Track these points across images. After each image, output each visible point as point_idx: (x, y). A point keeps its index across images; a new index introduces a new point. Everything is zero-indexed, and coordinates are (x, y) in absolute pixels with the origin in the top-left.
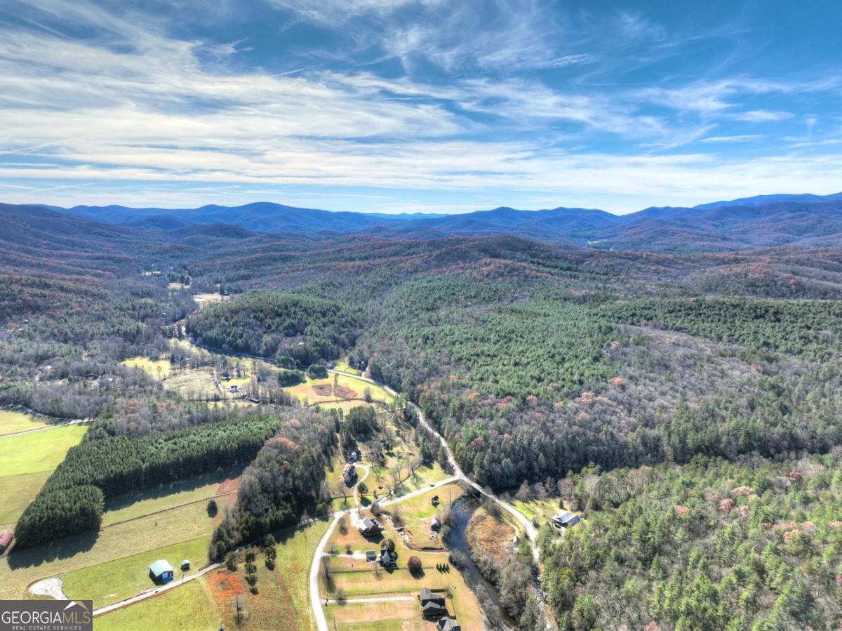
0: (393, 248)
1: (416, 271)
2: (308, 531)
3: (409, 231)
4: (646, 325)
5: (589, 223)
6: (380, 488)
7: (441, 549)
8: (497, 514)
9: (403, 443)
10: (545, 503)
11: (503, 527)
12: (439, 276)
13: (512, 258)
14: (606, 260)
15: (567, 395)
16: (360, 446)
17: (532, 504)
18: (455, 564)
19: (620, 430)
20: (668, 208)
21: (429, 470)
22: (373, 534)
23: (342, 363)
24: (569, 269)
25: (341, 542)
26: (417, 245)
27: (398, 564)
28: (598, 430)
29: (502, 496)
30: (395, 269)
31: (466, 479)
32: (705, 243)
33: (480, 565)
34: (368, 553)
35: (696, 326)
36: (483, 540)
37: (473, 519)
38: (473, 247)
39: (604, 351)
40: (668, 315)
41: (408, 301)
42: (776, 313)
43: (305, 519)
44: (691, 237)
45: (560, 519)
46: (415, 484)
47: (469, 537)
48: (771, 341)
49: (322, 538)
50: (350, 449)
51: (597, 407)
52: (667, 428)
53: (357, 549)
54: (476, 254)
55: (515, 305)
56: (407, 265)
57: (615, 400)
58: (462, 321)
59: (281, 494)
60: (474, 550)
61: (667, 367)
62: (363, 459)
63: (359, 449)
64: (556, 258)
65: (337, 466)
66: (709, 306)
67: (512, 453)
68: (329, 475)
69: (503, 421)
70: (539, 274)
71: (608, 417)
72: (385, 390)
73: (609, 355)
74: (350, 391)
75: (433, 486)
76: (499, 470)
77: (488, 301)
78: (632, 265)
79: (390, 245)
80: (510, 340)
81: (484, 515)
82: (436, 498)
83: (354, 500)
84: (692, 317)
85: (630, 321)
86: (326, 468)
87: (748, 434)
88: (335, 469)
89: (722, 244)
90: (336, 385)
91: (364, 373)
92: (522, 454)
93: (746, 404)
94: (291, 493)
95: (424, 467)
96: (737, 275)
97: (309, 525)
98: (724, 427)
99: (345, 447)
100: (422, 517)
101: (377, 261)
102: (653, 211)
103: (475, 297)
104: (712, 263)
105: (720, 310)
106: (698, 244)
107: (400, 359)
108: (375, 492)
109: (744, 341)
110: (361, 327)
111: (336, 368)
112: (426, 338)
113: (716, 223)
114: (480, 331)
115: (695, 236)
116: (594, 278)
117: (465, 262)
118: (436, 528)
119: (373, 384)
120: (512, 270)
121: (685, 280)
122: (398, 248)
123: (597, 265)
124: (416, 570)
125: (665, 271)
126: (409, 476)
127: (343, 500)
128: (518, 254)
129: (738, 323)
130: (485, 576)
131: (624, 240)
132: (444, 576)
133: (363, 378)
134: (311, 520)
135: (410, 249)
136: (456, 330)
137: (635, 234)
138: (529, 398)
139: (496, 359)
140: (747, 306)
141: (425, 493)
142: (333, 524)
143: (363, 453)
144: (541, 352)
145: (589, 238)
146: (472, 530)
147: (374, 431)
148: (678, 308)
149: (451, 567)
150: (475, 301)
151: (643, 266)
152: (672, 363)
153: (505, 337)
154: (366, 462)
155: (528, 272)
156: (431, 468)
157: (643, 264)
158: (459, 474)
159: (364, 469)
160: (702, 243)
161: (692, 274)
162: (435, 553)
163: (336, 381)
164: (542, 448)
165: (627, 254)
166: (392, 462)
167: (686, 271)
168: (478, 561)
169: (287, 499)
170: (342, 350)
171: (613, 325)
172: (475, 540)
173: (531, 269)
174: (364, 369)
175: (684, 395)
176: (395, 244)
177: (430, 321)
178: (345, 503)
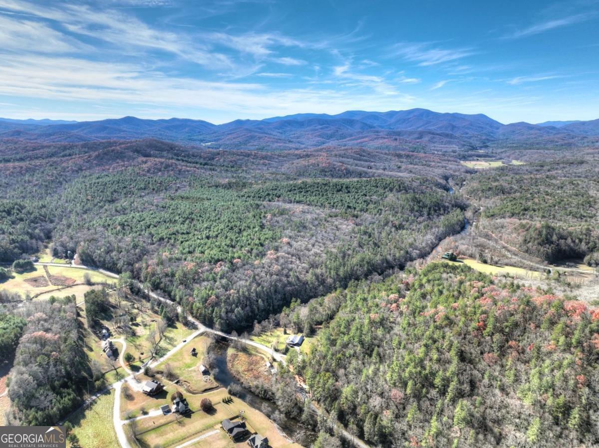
0: (46, 150)
1: (81, 169)
2: (97, 407)
3: (50, 135)
4: (278, 201)
5: (198, 130)
6: (142, 354)
7: (217, 388)
8: (245, 350)
9: (141, 313)
10: (272, 333)
11: (254, 358)
12: (105, 173)
13: (162, 157)
14: (229, 157)
15: (257, 255)
16: (106, 323)
17: (264, 337)
18: (234, 394)
19: (300, 273)
20: (248, 120)
21: (175, 330)
22: (158, 393)
23: (44, 256)
24: (206, 164)
25: (132, 407)
26: (71, 147)
27: (191, 408)
28: (287, 276)
29: (242, 336)
30: (59, 168)
31: (209, 330)
32: (281, 144)
33: (253, 390)
34: (163, 408)
35: (308, 199)
36: (246, 371)
37: (228, 358)
38: (127, 148)
39: (264, 221)
40: (289, 193)
41: (87, 195)
42: (347, 188)
43: (88, 398)
44: (271, 140)
45: (292, 341)
46: (170, 344)
47: (233, 371)
48: (351, 205)
49: (112, 409)
50: (97, 328)
51: (281, 261)
52: (326, 267)
53: (150, 409)
54: (131, 154)
55: (180, 193)
56: (70, 164)
57: (288, 253)
58: (144, 208)
59: (57, 383)
60: (242, 380)
61: (305, 227)
62: (113, 333)
63: (107, 326)
64: (193, 156)
65: (93, 345)
66: (311, 186)
67: (238, 303)
68: (91, 355)
69: (224, 281)
70: (188, 169)
71: (290, 266)
72: (102, 273)
73: (268, 223)
74: (67, 279)
75: (185, 341)
76: (234, 317)
77: (158, 191)
78: (248, 160)
79: (43, 147)
80: (193, 220)
81: (235, 353)
82: (194, 350)
83: (124, 370)
84: (303, 193)
85: (267, 199)
86: (85, 349)
87: (368, 263)
88: (94, 348)
89: (290, 145)
90: (50, 276)
91: (73, 261)
92: (246, 301)
93: (357, 245)
94: (66, 380)
95: (170, 329)
96: (313, 165)
97: (94, 402)
98: (355, 260)
99: (92, 327)
100: (189, 367)
101: (38, 162)
102: (239, 122)
103: (145, 189)
104: (294, 157)
105: (318, 187)
106: (276, 145)
107: (108, 245)
108: (140, 358)
109: (337, 206)
110: (52, 222)
111: (40, 260)
112: (123, 225)
113: (280, 131)
114: (166, 215)
115: (274, 140)
116: (227, 170)
117: (124, 161)
118: (205, 373)
119: (86, 269)
120: (167, 166)
121: (283, 169)
122: (53, 150)
123: (224, 161)
124: (209, 409)
125: (269, 164)
126: (161, 339)
127: (114, 372)
128: (165, 154)
129: (330, 195)
130: (260, 396)
131: (228, 142)
132: (231, 405)
133: (74, 265)
134: (94, 397)
135: (66, 151)
136: (145, 216)
137: (234, 138)
138: (235, 261)
139: (191, 236)
140: (331, 184)
141: (182, 349)
142: (117, 395)
143: (112, 329)
144: (222, 226)
145: (202, 141)
146: (233, 366)
147: (112, 309)
148: (294, 188)
149: (233, 397)
150: (147, 191)
151: (255, 160)
152: (307, 224)
153: (188, 218)
154: (117, 335)
155: (179, 167)
156: (176, 328)
157: (254, 159)
158: (202, 328)
159: (120, 341)
160: (279, 144)
161: (285, 165)
162: (215, 391)
163: (47, 272)
164: (258, 295)
165: (242, 152)
166: (140, 330)
167: (281, 163)
168: (250, 387)
169: (64, 385)
170: (40, 243)
171: (259, 203)
172: (239, 373)
173: (181, 166)
174: (72, 258)
175: (324, 244)
176: (49, 147)
177: (116, 211)
178: (117, 374)
